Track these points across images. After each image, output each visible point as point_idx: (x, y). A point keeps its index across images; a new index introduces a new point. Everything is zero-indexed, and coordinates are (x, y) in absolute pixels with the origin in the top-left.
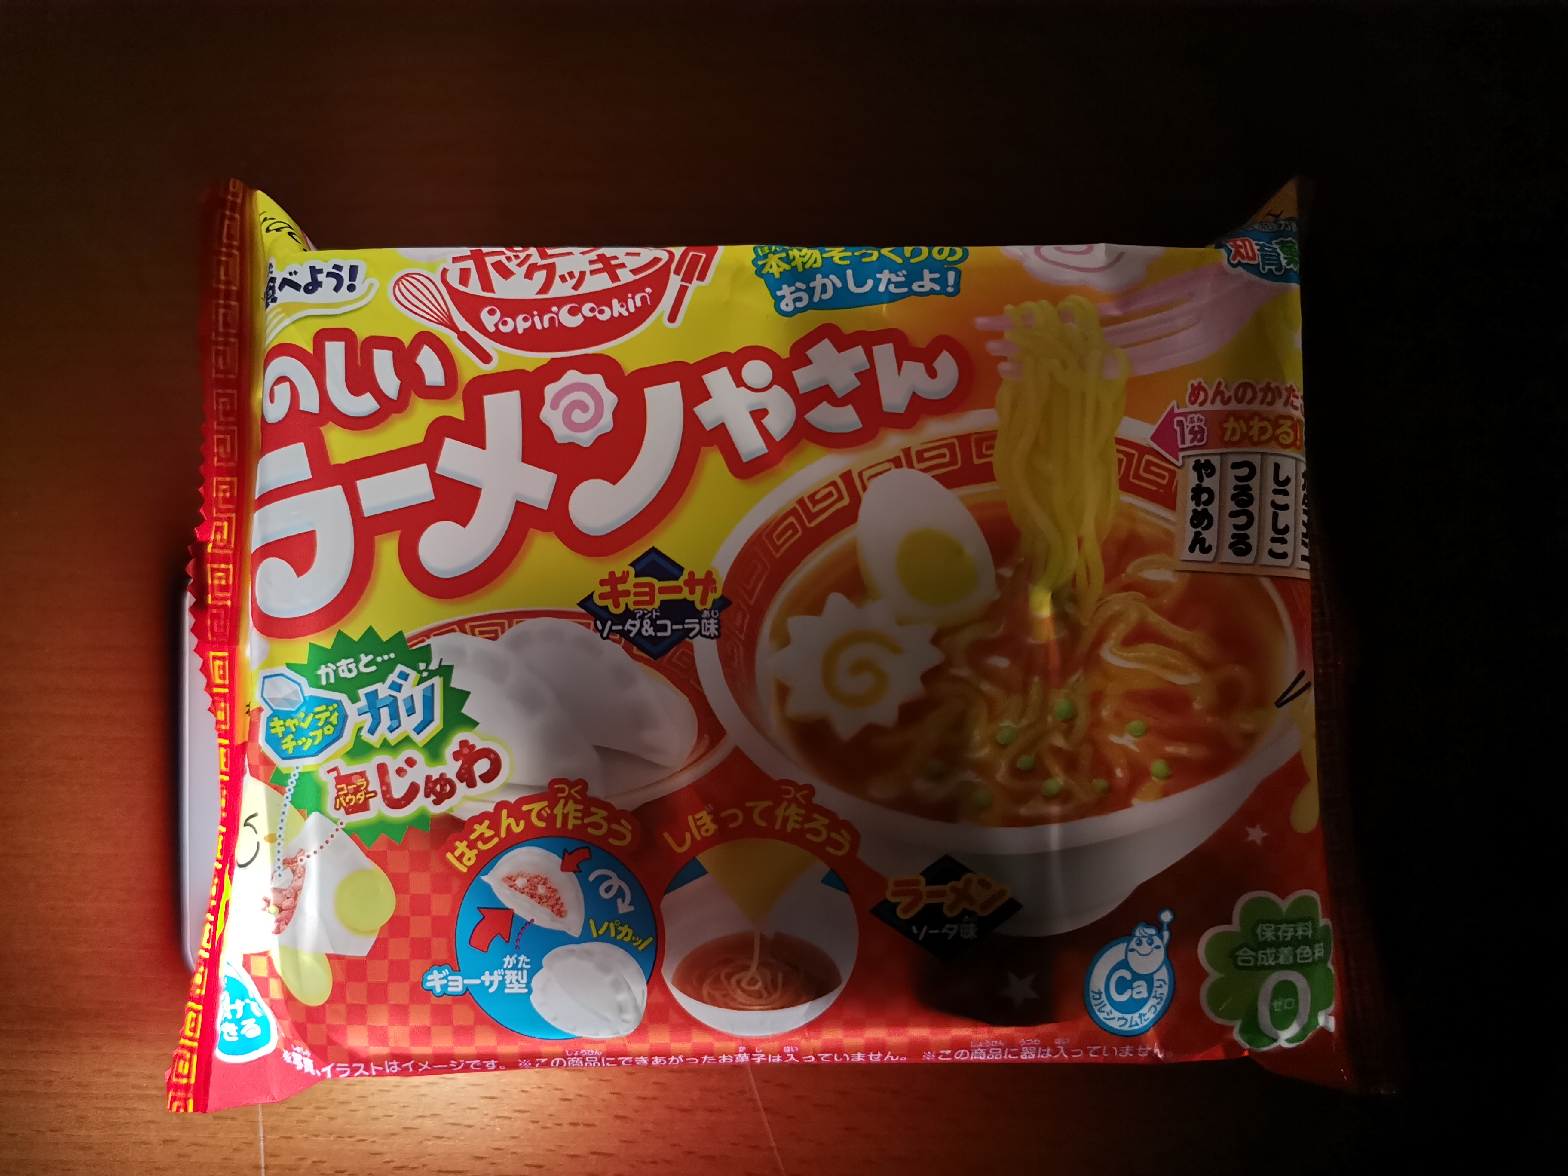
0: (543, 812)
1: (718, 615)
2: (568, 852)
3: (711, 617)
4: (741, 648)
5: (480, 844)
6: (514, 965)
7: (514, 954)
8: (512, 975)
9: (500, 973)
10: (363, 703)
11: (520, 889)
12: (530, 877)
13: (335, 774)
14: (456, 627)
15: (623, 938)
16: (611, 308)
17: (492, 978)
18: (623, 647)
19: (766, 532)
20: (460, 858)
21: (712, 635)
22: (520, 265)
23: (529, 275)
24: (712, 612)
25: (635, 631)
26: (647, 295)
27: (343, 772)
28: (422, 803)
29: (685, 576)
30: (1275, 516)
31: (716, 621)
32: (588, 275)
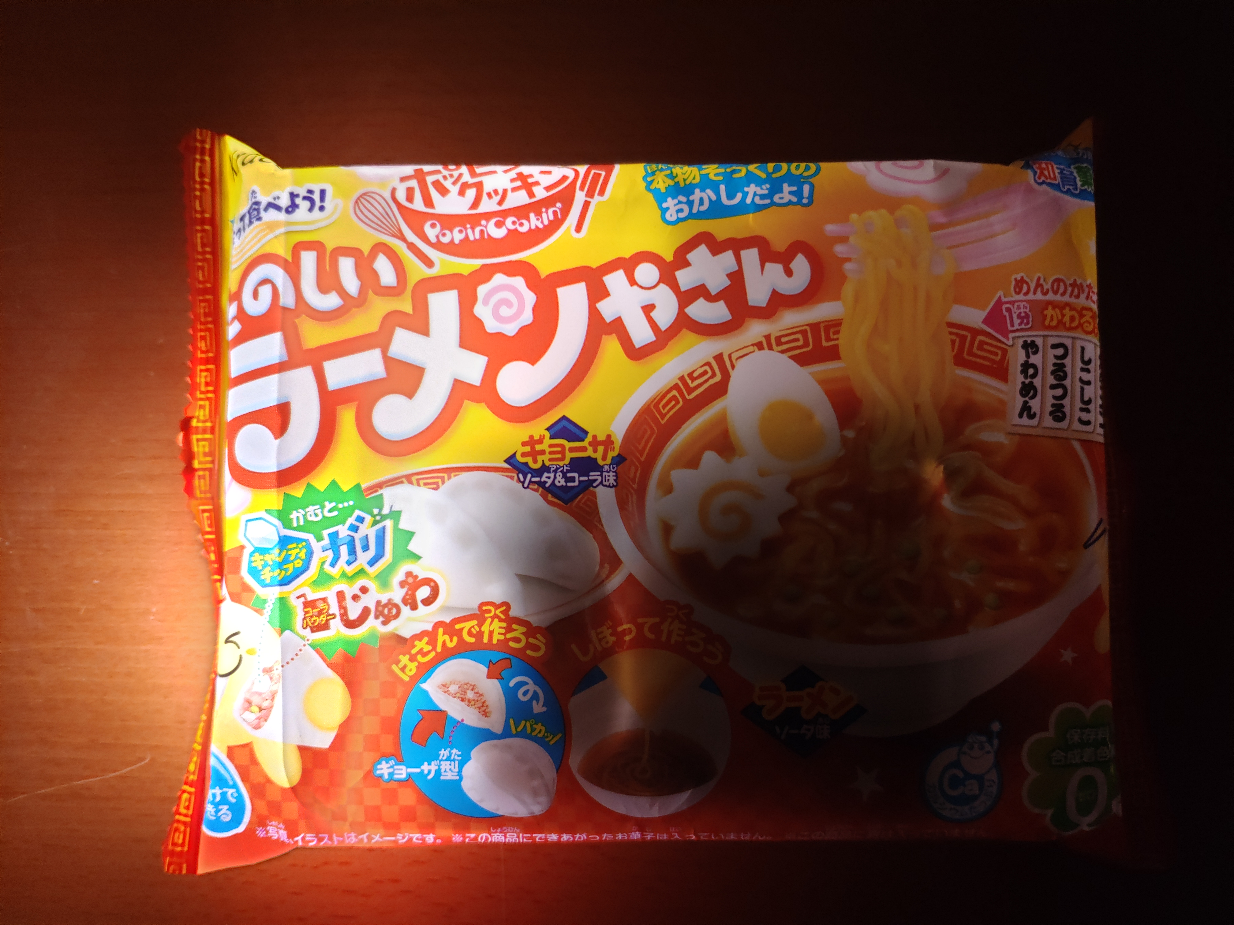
0: (473, 630)
1: (616, 468)
2: (492, 662)
3: (610, 470)
4: (635, 497)
5: (419, 657)
6: (447, 757)
7: (448, 748)
8: (446, 765)
9: (436, 764)
10: (326, 541)
11: (452, 694)
12: (461, 685)
13: (303, 599)
14: (404, 480)
15: (537, 735)
16: (529, 220)
17: (430, 767)
18: (540, 496)
19: (654, 403)
20: (403, 669)
21: (611, 485)
22: (454, 184)
23: (462, 192)
24: (611, 466)
25: (550, 482)
26: (558, 210)
27: (310, 598)
28: (372, 624)
29: (589, 438)
30: (1082, 389)
31: (614, 474)
32: (509, 192)
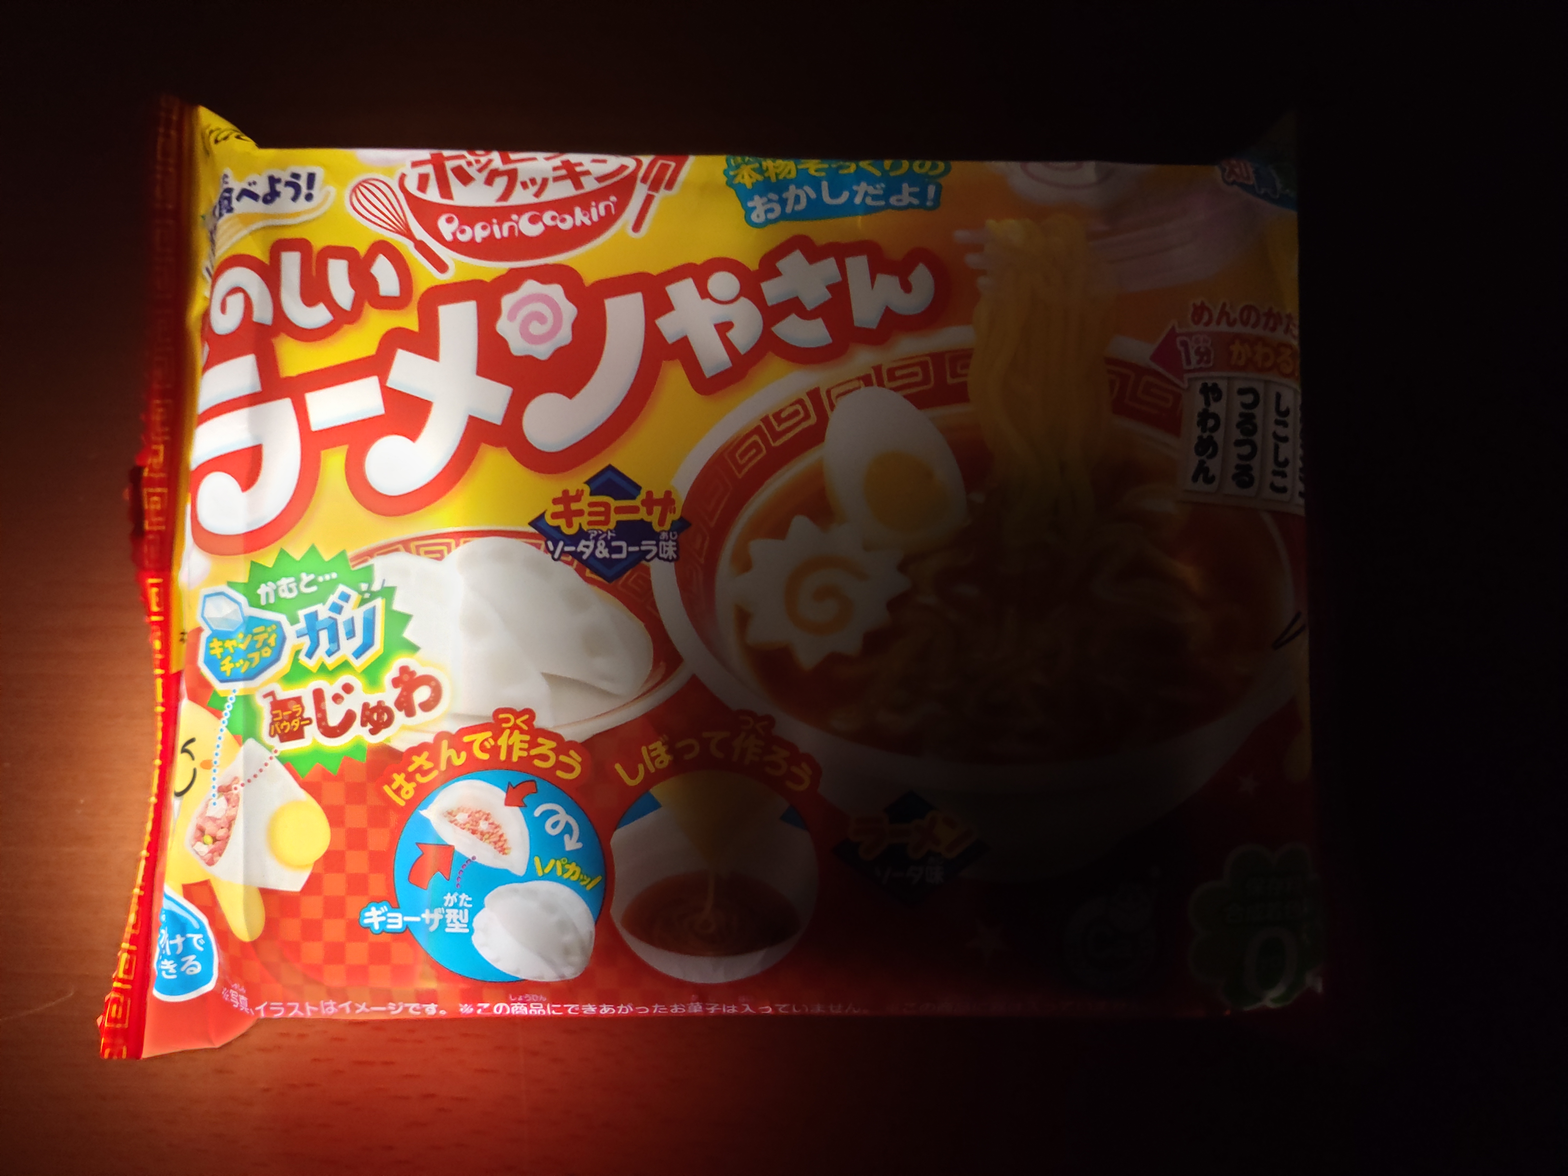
0: (486, 743)
1: (676, 537)
2: (512, 785)
3: (669, 539)
4: (701, 574)
5: (417, 777)
6: (454, 904)
7: (456, 891)
8: (452, 914)
9: (440, 912)
10: (302, 625)
11: (461, 825)
12: (472, 813)
13: (270, 699)
14: (400, 546)
15: (569, 878)
16: (572, 215)
17: (432, 916)
18: (576, 570)
19: (728, 452)
20: (398, 791)
21: (670, 558)
22: (480, 170)
23: (489, 181)
24: (671, 534)
25: (588, 552)
26: (611, 204)
27: (280, 697)
28: (358, 733)
29: (642, 496)
30: (1277, 448)
31: (674, 544)
32: (550, 182)
